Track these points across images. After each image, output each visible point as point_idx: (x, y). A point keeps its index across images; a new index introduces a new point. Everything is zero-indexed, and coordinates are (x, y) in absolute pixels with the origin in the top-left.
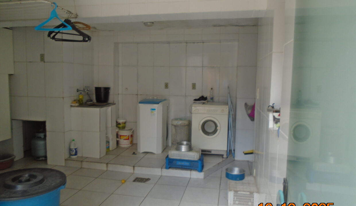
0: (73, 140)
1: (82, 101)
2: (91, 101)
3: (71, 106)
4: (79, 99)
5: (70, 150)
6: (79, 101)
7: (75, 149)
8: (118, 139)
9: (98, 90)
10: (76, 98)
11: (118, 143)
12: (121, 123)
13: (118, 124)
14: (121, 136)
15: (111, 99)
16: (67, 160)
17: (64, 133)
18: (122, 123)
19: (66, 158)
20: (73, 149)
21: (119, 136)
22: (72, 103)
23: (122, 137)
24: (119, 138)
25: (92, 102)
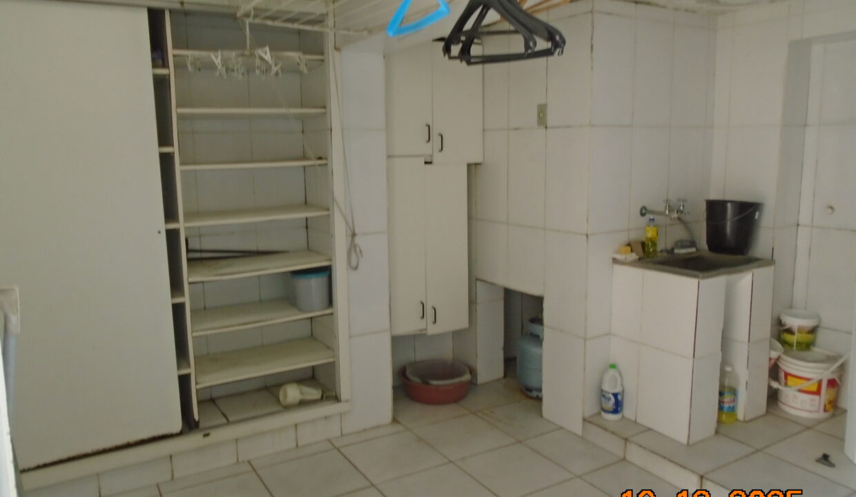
0: (613, 366)
1: (654, 244)
2: (692, 244)
3: (615, 261)
4: (644, 239)
5: (602, 394)
6: (643, 244)
7: (615, 395)
8: (775, 385)
9: (715, 209)
10: (634, 236)
11: (773, 397)
12: (796, 330)
13: (781, 331)
14: (787, 375)
15: (763, 242)
16: (590, 422)
17: (585, 340)
18: (800, 330)
19: (587, 414)
20: (609, 393)
21: (782, 375)
22: (619, 252)
23: (791, 380)
24: (780, 384)
25: (693, 250)
